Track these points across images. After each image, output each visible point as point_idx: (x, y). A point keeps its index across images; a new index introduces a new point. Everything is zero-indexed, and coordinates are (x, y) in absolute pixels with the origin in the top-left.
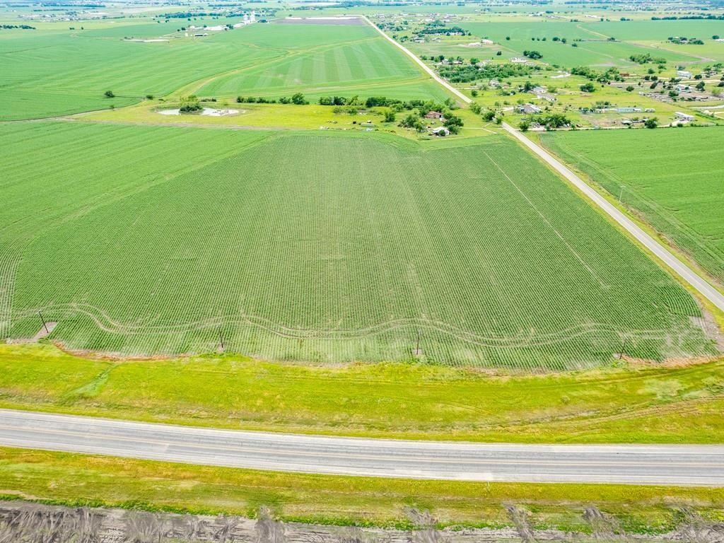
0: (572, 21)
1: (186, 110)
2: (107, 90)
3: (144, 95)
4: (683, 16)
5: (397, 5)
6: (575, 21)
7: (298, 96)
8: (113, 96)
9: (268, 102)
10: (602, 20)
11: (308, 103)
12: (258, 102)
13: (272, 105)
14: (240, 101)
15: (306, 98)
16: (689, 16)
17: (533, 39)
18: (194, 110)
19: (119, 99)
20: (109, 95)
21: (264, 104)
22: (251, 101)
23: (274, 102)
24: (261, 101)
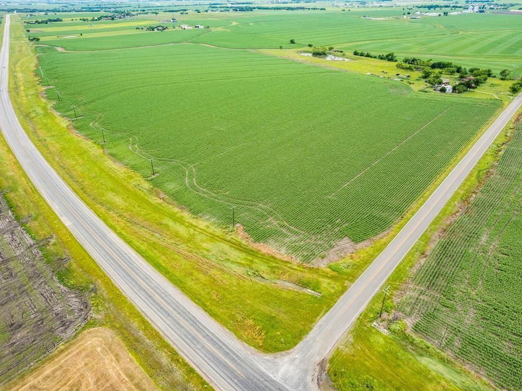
1: (316, 54)
2: (292, 39)
3: (307, 44)
7: (390, 55)
8: (294, 43)
12: (366, 56)
13: (373, 59)
14: (356, 54)
18: (320, 55)
20: (292, 42)
21: (369, 58)
22: (362, 55)
23: (375, 57)
24: (368, 56)
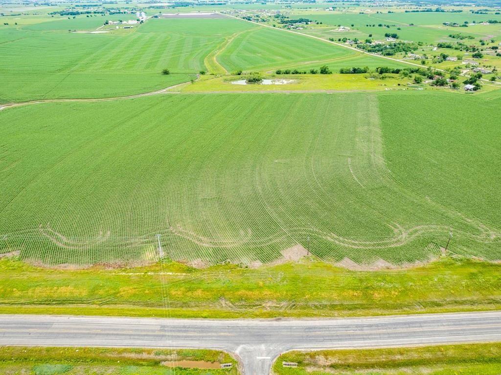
0: (360, 13)
1: (251, 81)
4: (422, 10)
5: (219, 4)
6: (362, 13)
7: (324, 68)
9: (300, 73)
10: (378, 12)
11: (331, 73)
12: (293, 73)
15: (330, 69)
16: (425, 10)
17: (367, 26)
19: (173, 75)
22: (287, 73)
23: (305, 73)
